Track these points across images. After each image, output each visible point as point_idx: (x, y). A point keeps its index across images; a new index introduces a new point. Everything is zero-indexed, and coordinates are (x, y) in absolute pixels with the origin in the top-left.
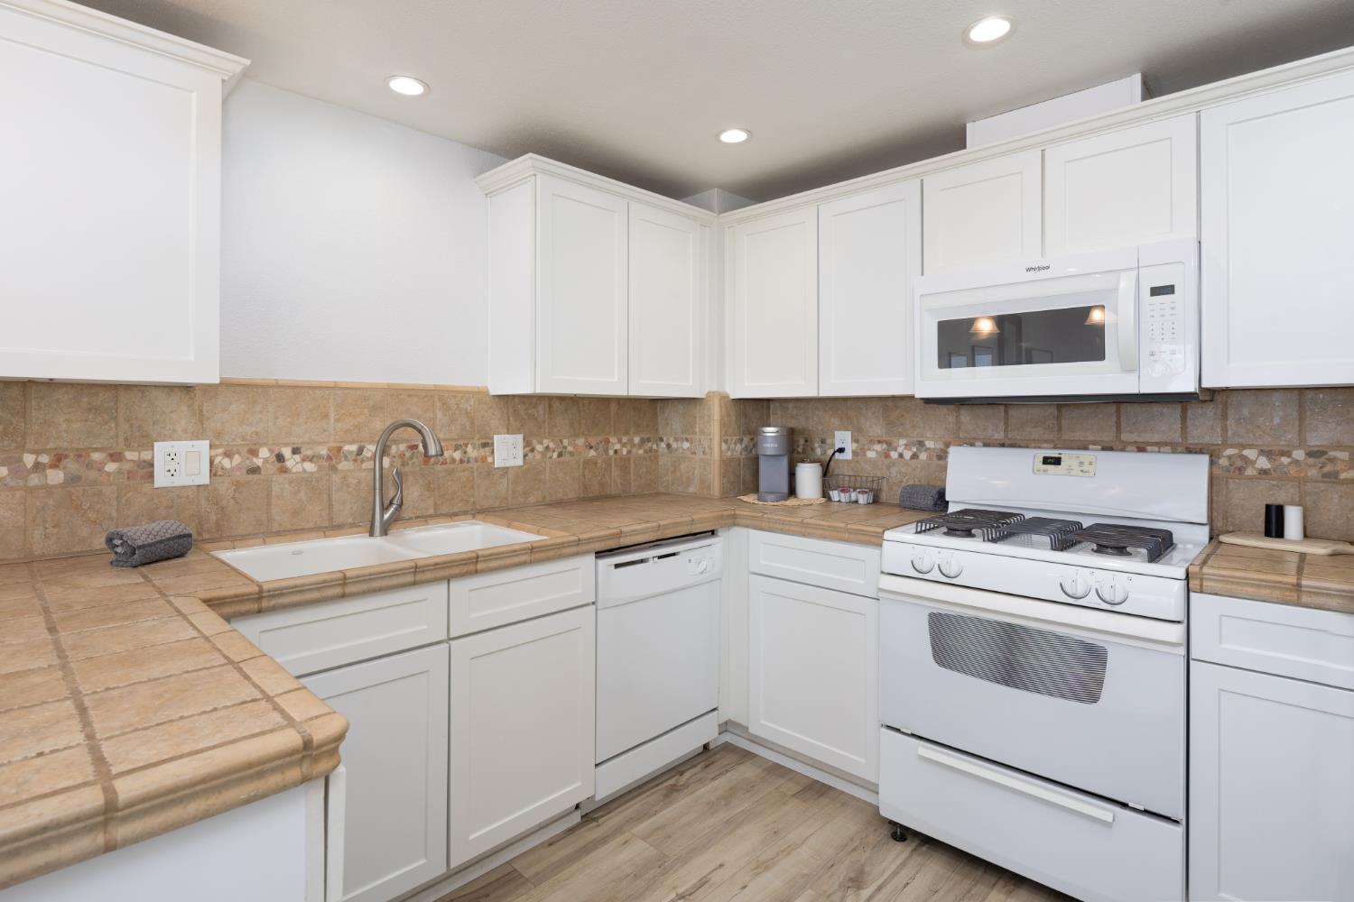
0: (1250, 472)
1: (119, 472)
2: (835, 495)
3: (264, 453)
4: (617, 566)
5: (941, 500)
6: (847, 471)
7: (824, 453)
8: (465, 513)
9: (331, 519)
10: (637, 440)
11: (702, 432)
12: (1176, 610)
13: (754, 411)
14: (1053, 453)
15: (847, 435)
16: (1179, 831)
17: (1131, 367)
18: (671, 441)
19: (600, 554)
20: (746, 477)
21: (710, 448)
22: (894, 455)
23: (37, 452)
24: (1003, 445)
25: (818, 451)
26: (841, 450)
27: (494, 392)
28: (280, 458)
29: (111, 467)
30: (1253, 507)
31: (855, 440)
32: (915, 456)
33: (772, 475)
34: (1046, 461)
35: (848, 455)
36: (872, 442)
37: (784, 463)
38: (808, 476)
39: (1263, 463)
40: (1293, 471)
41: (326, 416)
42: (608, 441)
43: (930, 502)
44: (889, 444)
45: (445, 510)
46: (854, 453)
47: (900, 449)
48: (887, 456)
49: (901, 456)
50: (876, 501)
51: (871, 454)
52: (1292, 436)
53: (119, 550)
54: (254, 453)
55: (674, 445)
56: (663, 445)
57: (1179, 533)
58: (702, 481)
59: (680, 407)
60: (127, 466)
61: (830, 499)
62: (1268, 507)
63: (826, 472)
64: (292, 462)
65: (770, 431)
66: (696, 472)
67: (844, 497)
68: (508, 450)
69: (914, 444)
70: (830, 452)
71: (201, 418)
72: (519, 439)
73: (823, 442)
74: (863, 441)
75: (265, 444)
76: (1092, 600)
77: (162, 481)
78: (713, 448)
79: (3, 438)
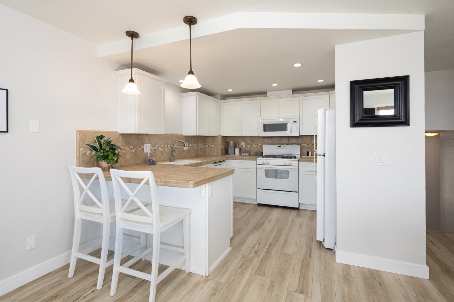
0: (305, 147)
1: (140, 150)
2: (242, 154)
3: (156, 147)
4: (215, 166)
5: (262, 154)
6: (244, 150)
7: (239, 146)
8: (180, 158)
9: (164, 159)
10: (203, 145)
11: (217, 143)
12: (297, 165)
13: (226, 140)
14: (279, 145)
15: (244, 143)
16: (298, 193)
17: (291, 132)
18: (209, 144)
19: (213, 163)
20: (226, 152)
21: (219, 146)
22: (253, 146)
23: (132, 146)
24: (271, 144)
25: (238, 146)
26: (243, 146)
27: (184, 135)
28: (158, 148)
29: (139, 149)
30: (305, 152)
31: (245, 144)
32: (256, 147)
33: (230, 150)
34: (279, 146)
35: (244, 147)
36: (248, 144)
37: (233, 148)
38: (237, 151)
39: (307, 146)
40: (310, 147)
41: (163, 140)
42: (199, 145)
43: (260, 154)
44: (252, 144)
45: (178, 158)
46: (245, 146)
47: (254, 145)
48: (251, 147)
49: (254, 146)
50: (250, 155)
51: (248, 146)
52: (310, 142)
53: (151, 162)
54: (155, 146)
55: (210, 145)
56: (207, 145)
57: (297, 156)
58: (217, 153)
59: (212, 138)
60: (141, 149)
61: (242, 155)
62: (307, 152)
63: (240, 150)
64: (160, 148)
65: (232, 142)
66: (216, 151)
67: (244, 154)
68: (186, 147)
69: (256, 144)
70: (240, 146)
71: (149, 140)
72: (188, 144)
73: (239, 144)
74: (247, 144)
75: (156, 145)
76: (287, 165)
77: (145, 152)
78: (220, 146)
79: (128, 144)
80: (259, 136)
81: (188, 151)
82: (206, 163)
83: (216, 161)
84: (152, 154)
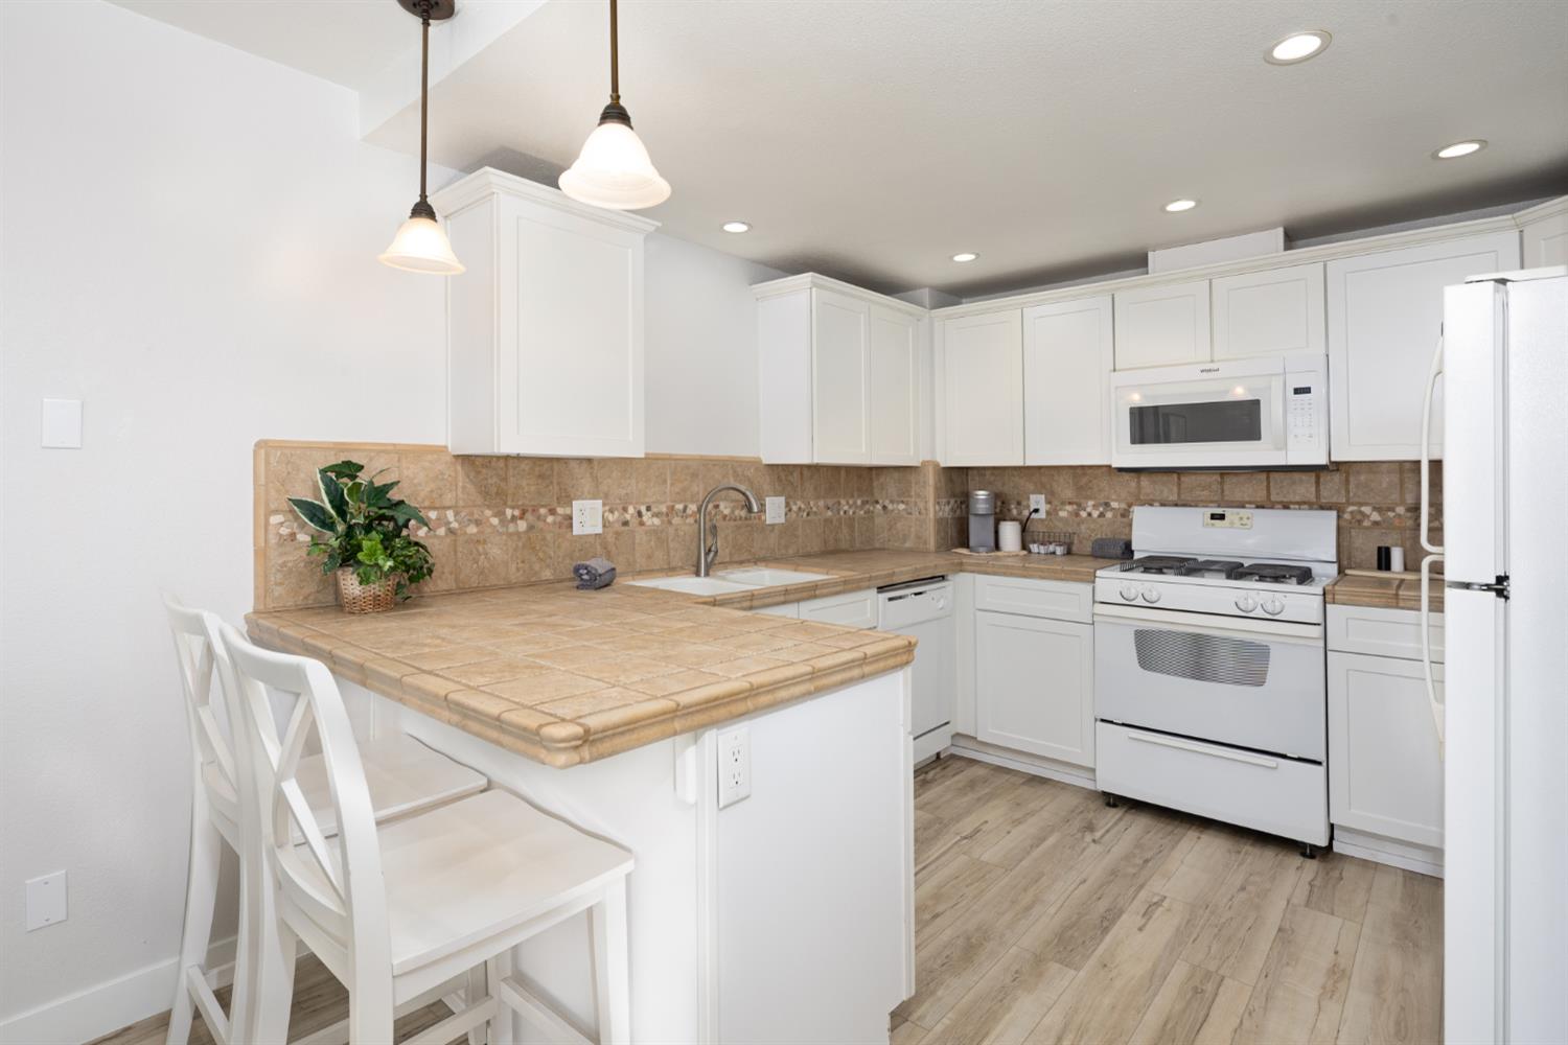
0: (1366, 523)
1: (554, 523)
2: (1034, 548)
3: (631, 510)
4: (891, 599)
5: (1128, 550)
6: (1041, 528)
7: (1020, 513)
8: (749, 561)
9: (669, 563)
10: (859, 502)
11: (918, 496)
12: (1317, 617)
13: (958, 480)
14: (1219, 511)
15: (1042, 498)
16: (1321, 770)
17: (1283, 446)
18: (887, 503)
19: (881, 589)
20: (958, 534)
21: (926, 509)
22: (1084, 514)
23: (513, 508)
24: (1176, 505)
25: (1015, 512)
26: (1036, 511)
27: (766, 461)
28: (640, 514)
29: (550, 519)
30: (1367, 545)
31: (1048, 502)
32: (1102, 515)
33: (978, 531)
34: (1213, 517)
35: (1042, 515)
36: (1063, 503)
37: (991, 521)
38: (1010, 533)
39: (1376, 516)
40: (1397, 522)
41: (665, 481)
42: (839, 503)
43: (1119, 551)
44: (1079, 505)
45: (736, 558)
46: (1048, 513)
47: (1089, 509)
48: (1077, 515)
49: (1090, 514)
50: (1069, 552)
51: (1062, 514)
52: (1395, 496)
53: (585, 577)
54: (625, 510)
55: (890, 507)
56: (879, 507)
57: (1316, 569)
58: (918, 537)
59: (896, 475)
60: (559, 519)
61: (1030, 552)
62: (1380, 549)
63: (1024, 530)
64: (647, 516)
65: (982, 494)
66: (913, 529)
67: (1042, 549)
68: (775, 510)
69: (1101, 505)
70: (1026, 513)
71: (595, 479)
72: (782, 500)
73: (1019, 503)
74: (1056, 503)
75: (631, 503)
76: (1259, 613)
77: (577, 530)
78: (928, 509)
79: (495, 497)
80: (1109, 467)
81: (788, 529)
82: (838, 589)
83: (896, 580)
84: (610, 539)
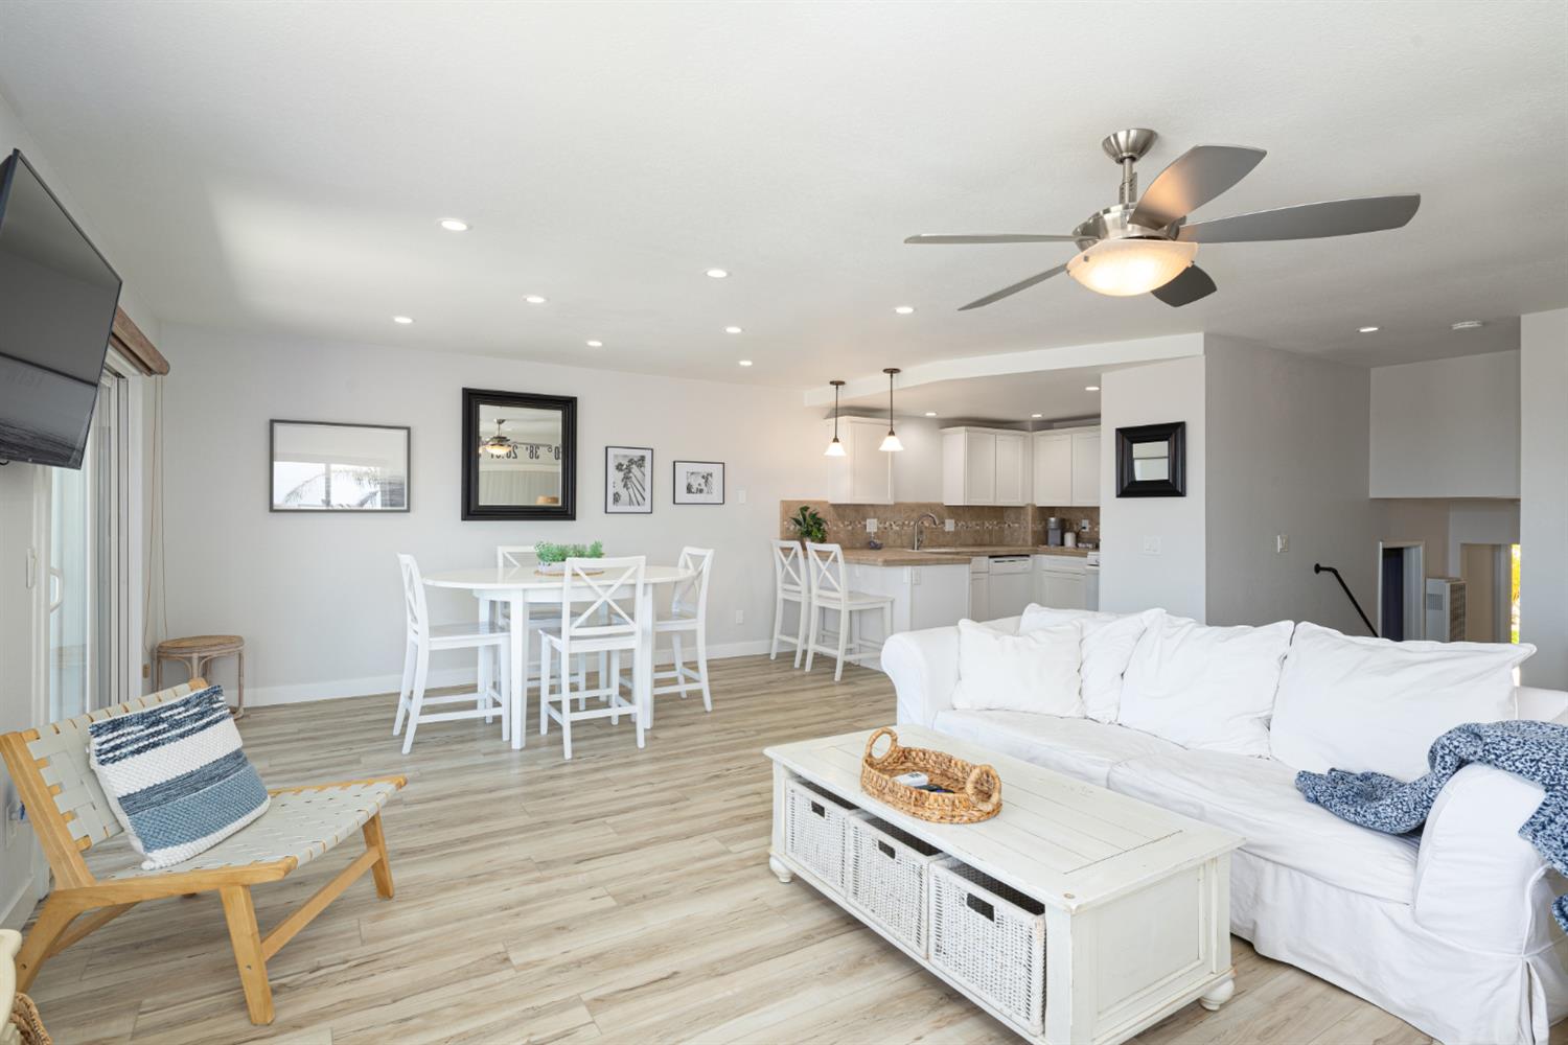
2: (1080, 545)
3: (888, 523)
4: (996, 561)
6: (1087, 536)
7: (1077, 529)
8: (935, 545)
9: (903, 545)
10: (995, 523)
11: (1025, 521)
13: (1045, 512)
15: (1087, 521)
18: (1010, 523)
20: (1042, 538)
21: (1027, 527)
23: (847, 523)
25: (1075, 528)
26: (1084, 528)
27: (944, 504)
28: (891, 525)
29: (859, 526)
31: (1090, 523)
33: (1054, 536)
35: (1087, 530)
37: (1059, 532)
38: (1069, 538)
41: (901, 513)
42: (984, 523)
45: (930, 544)
46: (1090, 529)
53: (871, 546)
54: (886, 523)
55: (1011, 526)
56: (1006, 526)
58: (1024, 537)
59: (1014, 511)
60: (862, 526)
61: (1078, 547)
63: (1077, 536)
64: (894, 526)
65: (1053, 519)
66: (1022, 534)
68: (950, 525)
70: (1079, 528)
71: (875, 513)
72: (953, 521)
73: (1076, 525)
74: (1093, 523)
77: (868, 530)
78: (1029, 525)
81: (956, 533)
82: (969, 554)
83: (998, 554)
84: (880, 534)
